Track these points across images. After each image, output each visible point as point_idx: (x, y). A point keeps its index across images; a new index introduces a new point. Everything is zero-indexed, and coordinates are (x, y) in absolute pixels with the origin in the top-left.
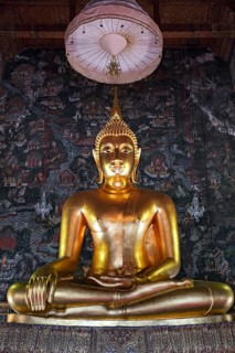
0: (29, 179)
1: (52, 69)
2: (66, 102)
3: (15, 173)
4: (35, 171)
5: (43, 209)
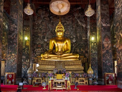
0: (43, 34)
2: (50, 18)
3: (40, 33)
5: (46, 40)
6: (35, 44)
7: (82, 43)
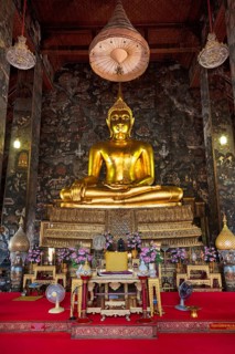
0: (72, 138)
1: (83, 75)
2: (91, 95)
3: (64, 135)
4: (75, 133)
5: (79, 153)
6: (47, 166)
7: (187, 160)
